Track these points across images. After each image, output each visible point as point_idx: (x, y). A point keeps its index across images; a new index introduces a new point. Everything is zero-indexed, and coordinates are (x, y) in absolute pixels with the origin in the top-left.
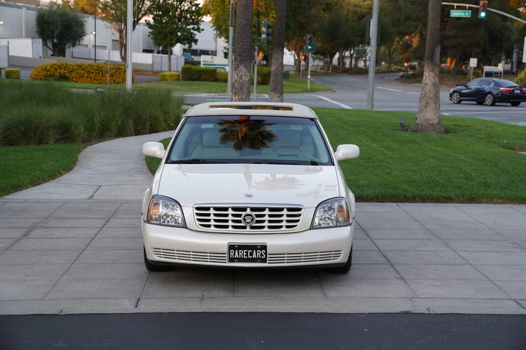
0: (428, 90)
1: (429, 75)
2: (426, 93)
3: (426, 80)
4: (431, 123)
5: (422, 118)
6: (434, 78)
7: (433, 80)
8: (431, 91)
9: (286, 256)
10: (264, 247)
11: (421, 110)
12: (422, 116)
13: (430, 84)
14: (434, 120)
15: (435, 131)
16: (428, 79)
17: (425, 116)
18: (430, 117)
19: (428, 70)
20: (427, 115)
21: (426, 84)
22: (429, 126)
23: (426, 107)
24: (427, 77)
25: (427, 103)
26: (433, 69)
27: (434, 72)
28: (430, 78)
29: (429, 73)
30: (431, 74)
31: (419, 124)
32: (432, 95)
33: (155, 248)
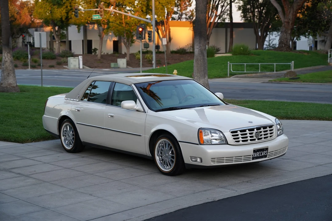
0: (8, 65)
1: (7, 55)
2: (7, 67)
3: (5, 59)
4: (13, 86)
5: (6, 83)
6: (11, 57)
7: (10, 59)
8: (10, 65)
10: (267, 149)
11: (5, 78)
12: (6, 82)
13: (9, 61)
14: (14, 84)
15: (16, 91)
16: (7, 58)
17: (8, 82)
18: (12, 82)
19: (6, 53)
20: (9, 81)
21: (6, 61)
22: (11, 88)
23: (8, 76)
24: (6, 57)
25: (8, 74)
26: (10, 52)
27: (10, 54)
28: (8, 57)
29: (7, 54)
30: (9, 55)
31: (5, 87)
32: (11, 68)
33: (212, 159)
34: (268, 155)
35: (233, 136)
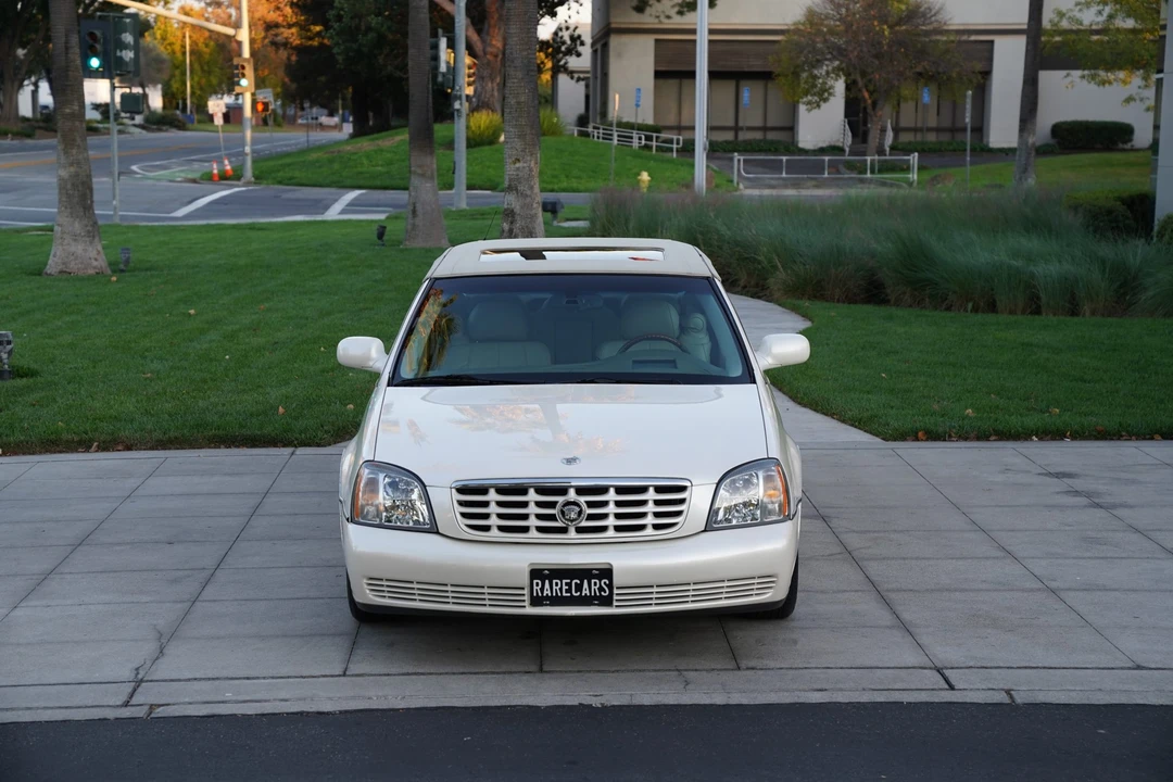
9: (655, 590)
10: (606, 573)
33: (371, 579)
34: (615, 597)
35: (461, 503)
